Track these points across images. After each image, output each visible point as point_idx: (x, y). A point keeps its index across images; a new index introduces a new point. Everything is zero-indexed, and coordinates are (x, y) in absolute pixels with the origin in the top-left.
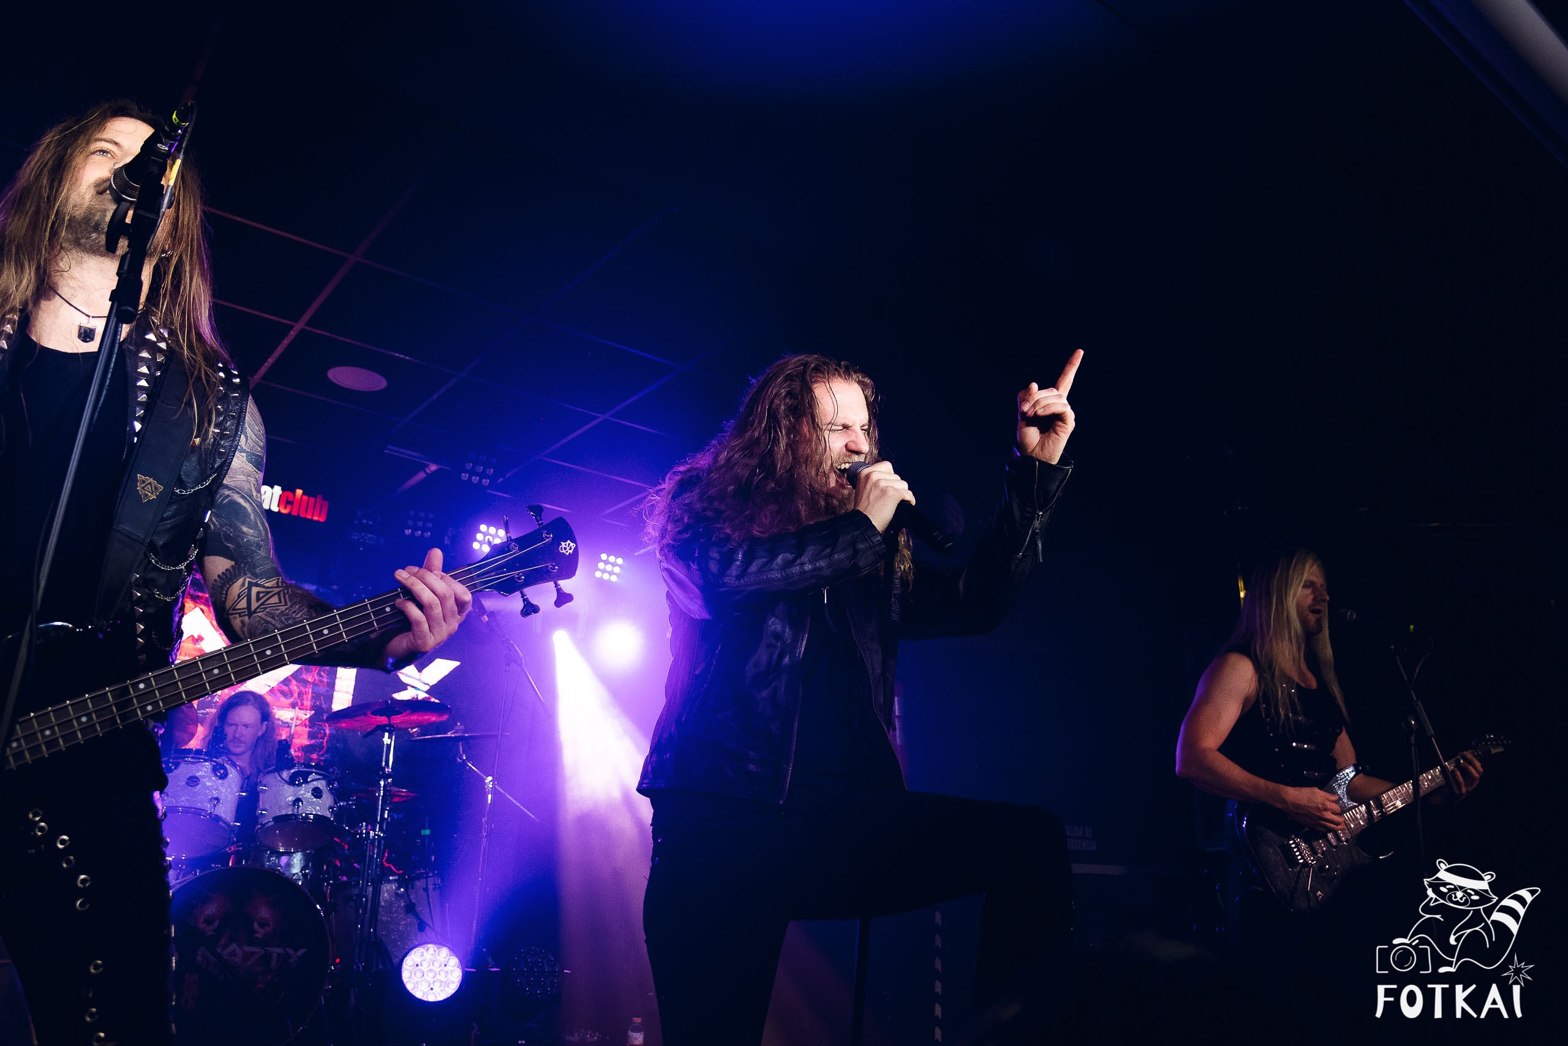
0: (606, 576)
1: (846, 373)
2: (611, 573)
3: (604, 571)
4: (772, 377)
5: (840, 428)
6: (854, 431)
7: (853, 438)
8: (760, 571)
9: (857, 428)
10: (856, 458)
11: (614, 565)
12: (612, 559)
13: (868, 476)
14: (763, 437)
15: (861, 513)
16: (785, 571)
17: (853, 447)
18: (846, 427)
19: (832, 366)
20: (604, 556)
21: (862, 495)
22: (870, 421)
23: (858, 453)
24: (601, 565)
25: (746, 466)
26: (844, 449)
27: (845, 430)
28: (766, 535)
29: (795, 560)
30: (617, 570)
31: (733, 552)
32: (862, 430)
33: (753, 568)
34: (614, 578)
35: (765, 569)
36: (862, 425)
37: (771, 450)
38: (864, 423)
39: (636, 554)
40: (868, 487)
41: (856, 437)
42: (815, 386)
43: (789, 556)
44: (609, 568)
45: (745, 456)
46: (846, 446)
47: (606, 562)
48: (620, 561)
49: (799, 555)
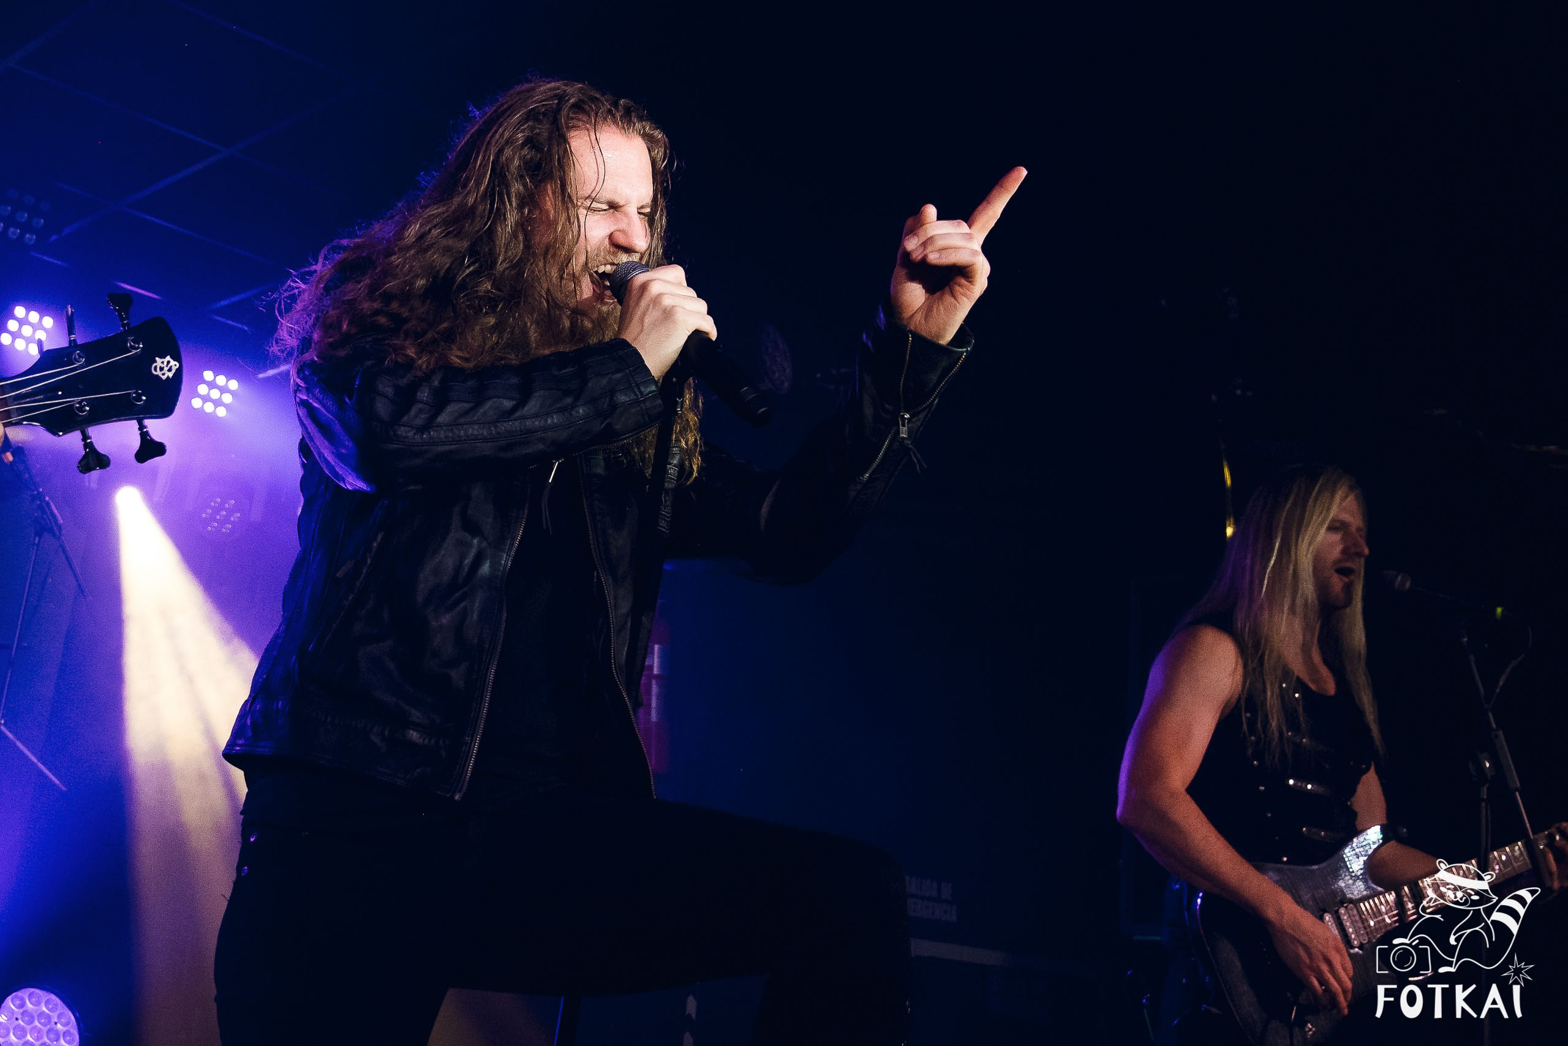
0: (209, 408)
1: (626, 119)
2: (218, 403)
3: (206, 399)
4: (506, 111)
5: (605, 207)
6: (626, 215)
7: (622, 225)
8: (454, 424)
9: (632, 210)
10: (624, 258)
11: (223, 390)
12: (221, 380)
13: (644, 287)
14: (480, 208)
15: (628, 345)
16: (496, 427)
17: (621, 239)
18: (613, 206)
19: (603, 104)
20: (208, 375)
21: (631, 317)
22: (655, 200)
23: (628, 250)
24: (202, 389)
25: (447, 250)
26: (607, 241)
27: (611, 211)
28: (471, 365)
29: (514, 409)
30: (227, 398)
31: (415, 386)
32: (639, 213)
33: (443, 418)
34: (221, 412)
35: (462, 420)
36: (641, 205)
37: (491, 232)
38: (644, 203)
39: (261, 376)
40: (643, 303)
41: (629, 225)
42: (573, 134)
43: (508, 404)
44: (215, 394)
45: (448, 234)
46: (611, 237)
47: (212, 385)
48: (234, 384)
49: (521, 403)
